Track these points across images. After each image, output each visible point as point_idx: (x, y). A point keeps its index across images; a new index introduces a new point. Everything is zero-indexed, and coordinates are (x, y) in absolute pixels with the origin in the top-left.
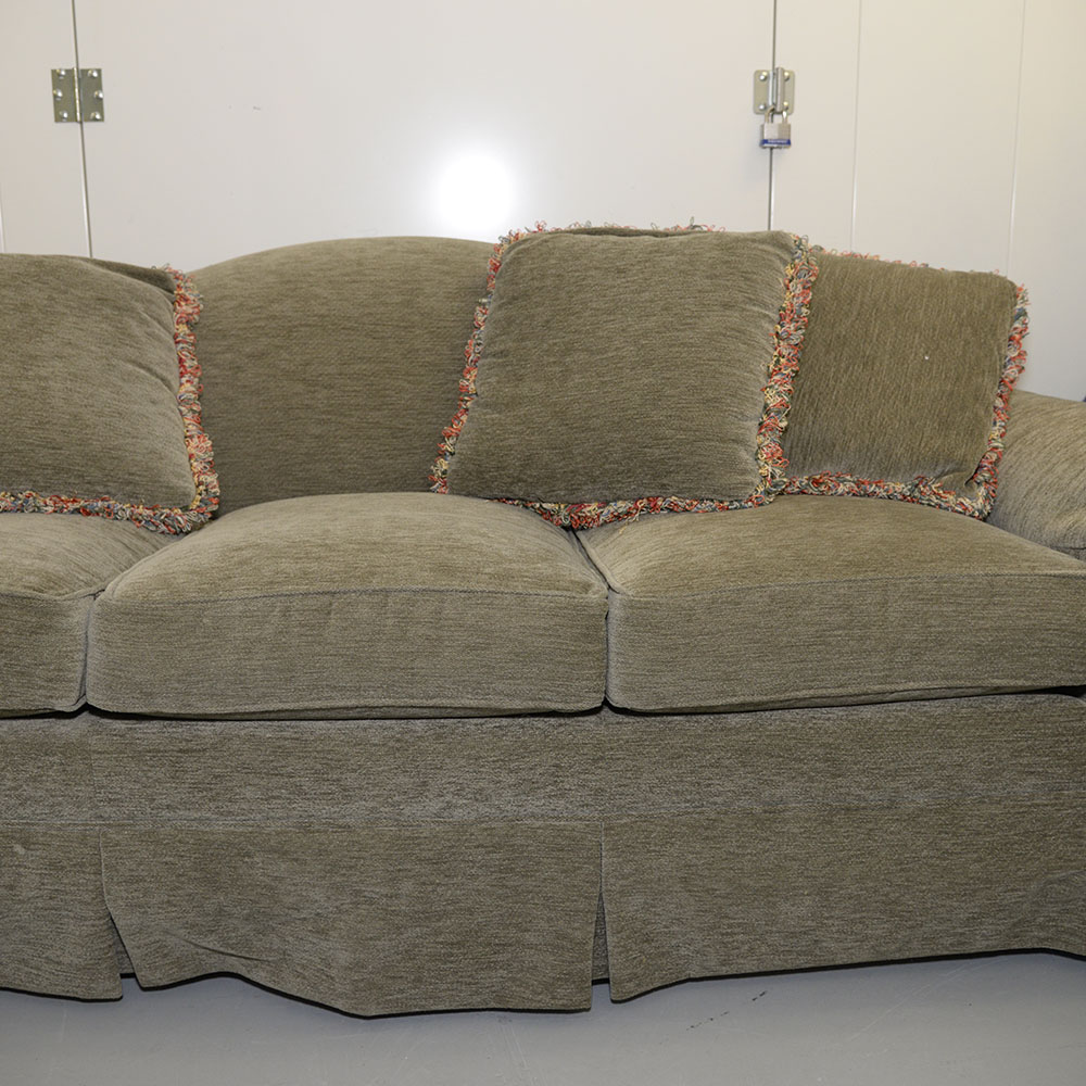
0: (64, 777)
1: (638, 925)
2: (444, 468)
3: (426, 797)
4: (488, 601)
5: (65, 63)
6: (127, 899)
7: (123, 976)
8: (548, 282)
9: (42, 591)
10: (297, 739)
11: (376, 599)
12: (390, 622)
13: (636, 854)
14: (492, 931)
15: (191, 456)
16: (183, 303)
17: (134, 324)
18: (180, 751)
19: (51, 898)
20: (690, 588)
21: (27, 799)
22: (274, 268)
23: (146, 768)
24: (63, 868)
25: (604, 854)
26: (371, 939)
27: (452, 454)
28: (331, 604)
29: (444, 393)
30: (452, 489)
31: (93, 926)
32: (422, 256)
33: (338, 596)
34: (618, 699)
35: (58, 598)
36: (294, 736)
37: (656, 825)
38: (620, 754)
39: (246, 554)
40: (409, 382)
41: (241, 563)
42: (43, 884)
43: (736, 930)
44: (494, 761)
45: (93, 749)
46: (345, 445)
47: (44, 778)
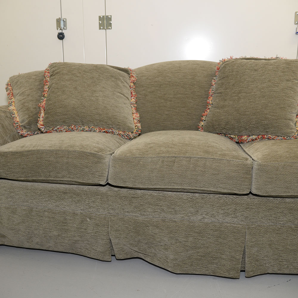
0: (101, 202)
1: (255, 256)
2: (203, 124)
3: (198, 215)
4: (219, 162)
5: (102, 14)
6: (115, 235)
7: (112, 255)
8: (234, 73)
9: (98, 152)
10: (163, 196)
11: (188, 159)
12: (191, 166)
13: (256, 236)
14: (213, 254)
15: (134, 119)
16: (132, 77)
17: (120, 83)
18: (132, 197)
19: (95, 233)
20: (278, 161)
21: (91, 207)
22: (156, 68)
23: (122, 201)
24: (99, 225)
25: (247, 235)
26: (180, 252)
27: (205, 121)
28: (175, 160)
29: (202, 103)
30: (204, 130)
31: (106, 241)
32: (197, 65)
33: (177, 158)
34: (254, 192)
35: (102, 154)
36: (163, 195)
37: (263, 228)
38: (254, 207)
39: (152, 145)
40: (193, 100)
41: (150, 148)
42: (94, 229)
43: (284, 261)
44: (217, 206)
45: (109, 195)
46: (174, 117)
47: (96, 202)
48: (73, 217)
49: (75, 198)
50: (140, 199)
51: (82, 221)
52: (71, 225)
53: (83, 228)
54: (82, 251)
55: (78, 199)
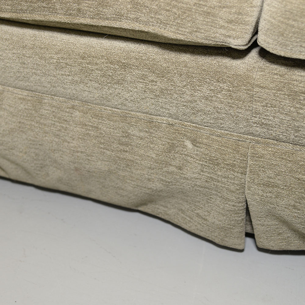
0: (230, 101)
6: (262, 196)
7: (247, 235)
19: (206, 181)
21: (198, 111)
23: (298, 106)
24: (218, 164)
31: (234, 206)
45: (256, 83)
47: (214, 99)
48: (146, 132)
49: (152, 81)
51: (172, 147)
52: (142, 152)
53: (173, 163)
54: (170, 212)
55: (163, 86)
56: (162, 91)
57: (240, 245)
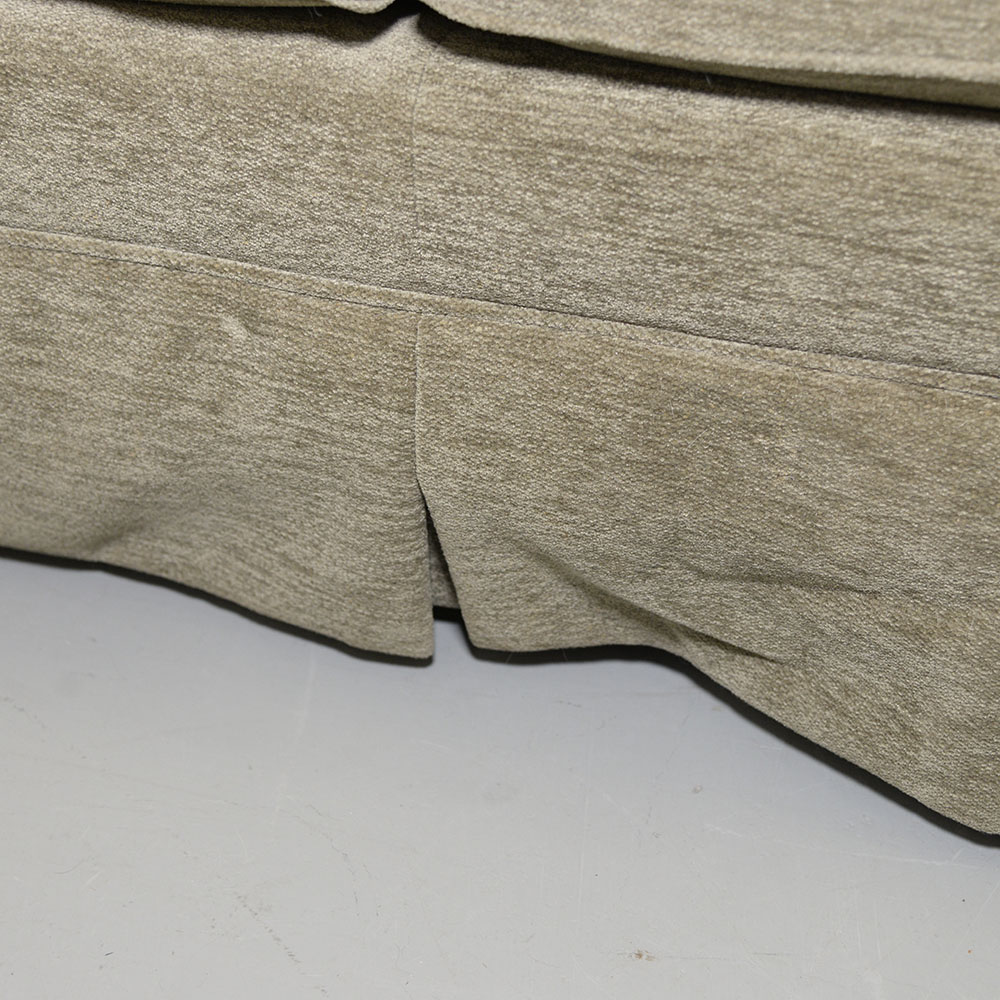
0: (345, 180)
6: (464, 478)
7: (438, 613)
10: (955, 162)
18: (639, 155)
19: (298, 444)
21: (253, 218)
23: (544, 186)
24: (328, 387)
31: (386, 517)
36: (950, 152)
42: (283, 413)
45: (418, 119)
47: (298, 175)
48: (98, 295)
49: (101, 125)
50: (721, 172)
51: (182, 343)
52: (91, 363)
53: (192, 392)
54: (200, 560)
55: (134, 140)
56: (133, 156)
57: (418, 642)
